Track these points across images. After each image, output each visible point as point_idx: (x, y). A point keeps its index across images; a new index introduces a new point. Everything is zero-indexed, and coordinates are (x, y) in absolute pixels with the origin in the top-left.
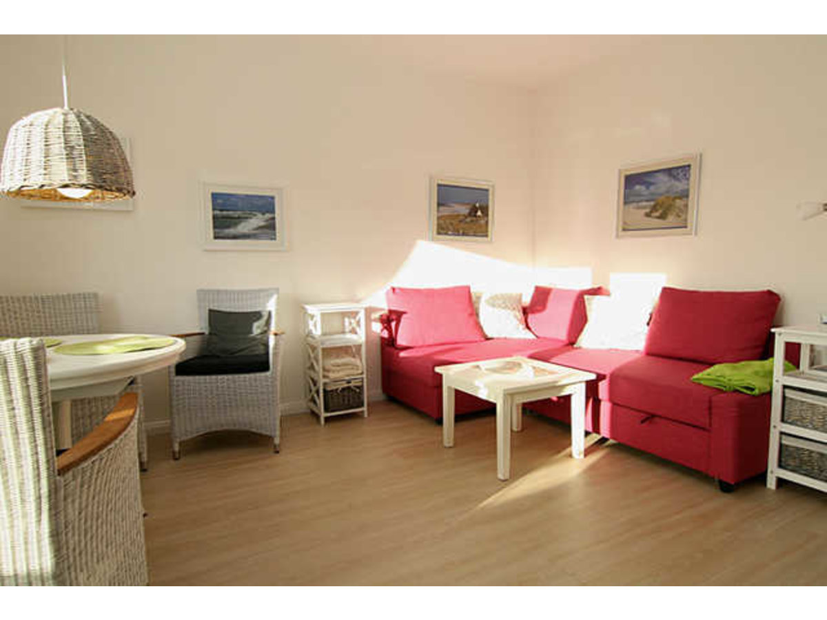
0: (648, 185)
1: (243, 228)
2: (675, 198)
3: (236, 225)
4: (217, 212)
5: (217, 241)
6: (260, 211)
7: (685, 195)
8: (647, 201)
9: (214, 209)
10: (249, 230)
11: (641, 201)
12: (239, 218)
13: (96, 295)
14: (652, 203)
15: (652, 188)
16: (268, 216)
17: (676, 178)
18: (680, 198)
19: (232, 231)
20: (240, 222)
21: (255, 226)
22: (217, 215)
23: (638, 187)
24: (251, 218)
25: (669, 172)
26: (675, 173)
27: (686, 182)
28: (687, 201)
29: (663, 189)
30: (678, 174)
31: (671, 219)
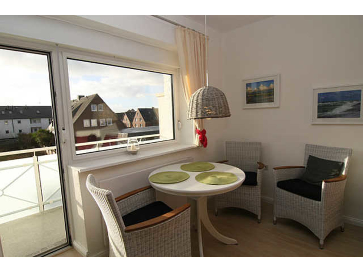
1: (337, 111)
3: (332, 110)
4: (320, 104)
5: (319, 119)
6: (349, 100)
9: (318, 102)
10: (340, 112)
12: (334, 106)
13: (260, 144)
16: (355, 103)
19: (329, 113)
20: (334, 108)
21: (345, 110)
22: (320, 105)
24: (342, 105)
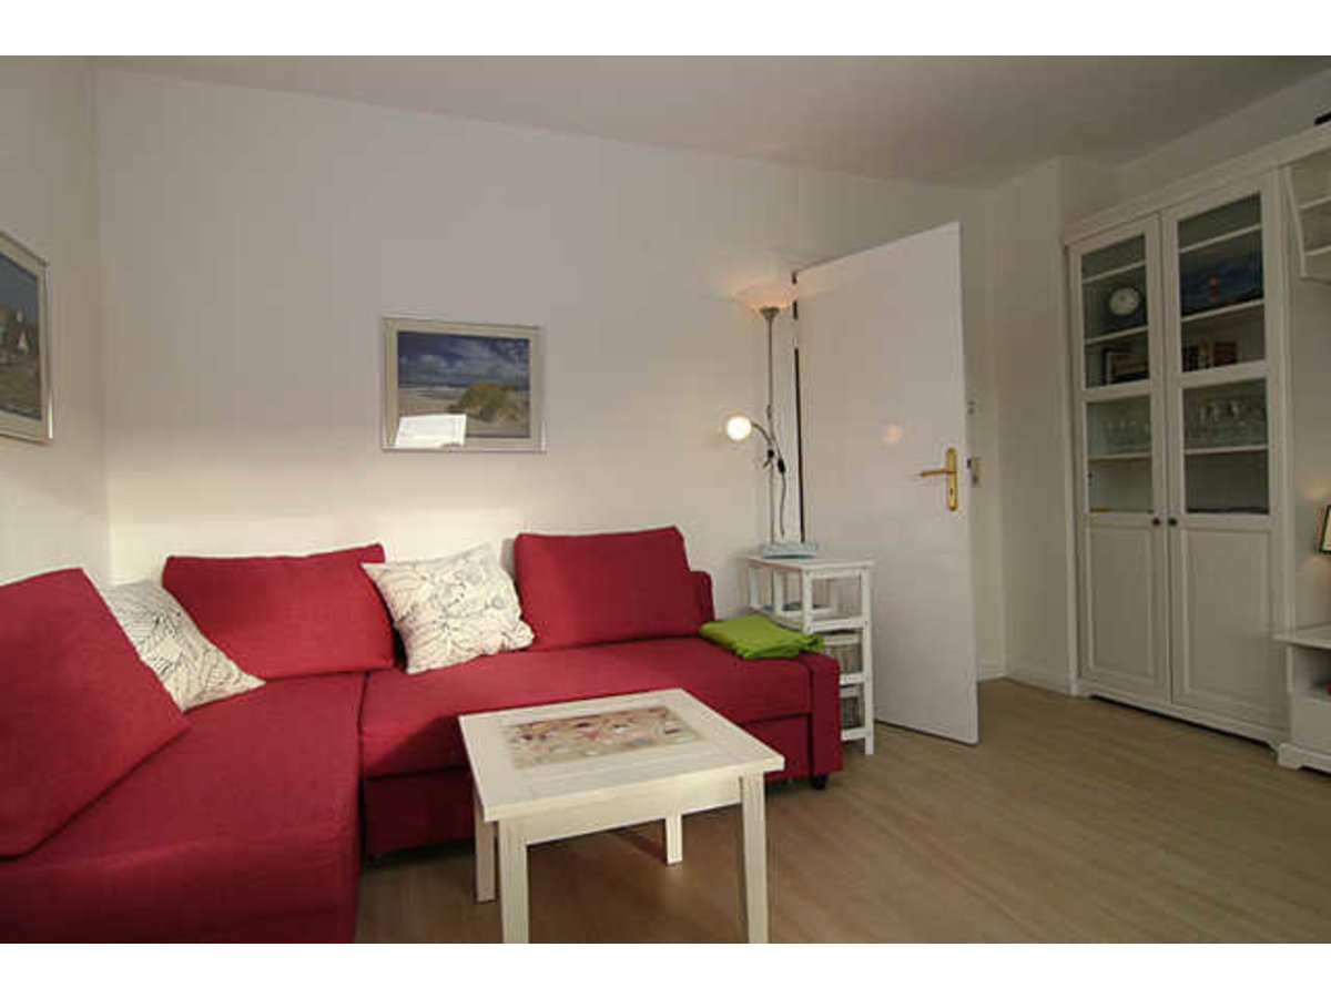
0: (452, 358)
2: (505, 389)
7: (522, 385)
8: (451, 385)
11: (441, 384)
14: (463, 391)
15: (460, 364)
17: (505, 355)
18: (516, 389)
23: (428, 358)
25: (492, 343)
26: (503, 347)
27: (522, 365)
28: (528, 396)
29: (482, 370)
30: (508, 349)
31: (499, 422)
